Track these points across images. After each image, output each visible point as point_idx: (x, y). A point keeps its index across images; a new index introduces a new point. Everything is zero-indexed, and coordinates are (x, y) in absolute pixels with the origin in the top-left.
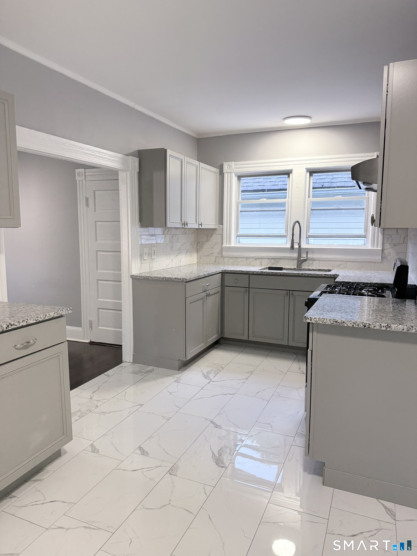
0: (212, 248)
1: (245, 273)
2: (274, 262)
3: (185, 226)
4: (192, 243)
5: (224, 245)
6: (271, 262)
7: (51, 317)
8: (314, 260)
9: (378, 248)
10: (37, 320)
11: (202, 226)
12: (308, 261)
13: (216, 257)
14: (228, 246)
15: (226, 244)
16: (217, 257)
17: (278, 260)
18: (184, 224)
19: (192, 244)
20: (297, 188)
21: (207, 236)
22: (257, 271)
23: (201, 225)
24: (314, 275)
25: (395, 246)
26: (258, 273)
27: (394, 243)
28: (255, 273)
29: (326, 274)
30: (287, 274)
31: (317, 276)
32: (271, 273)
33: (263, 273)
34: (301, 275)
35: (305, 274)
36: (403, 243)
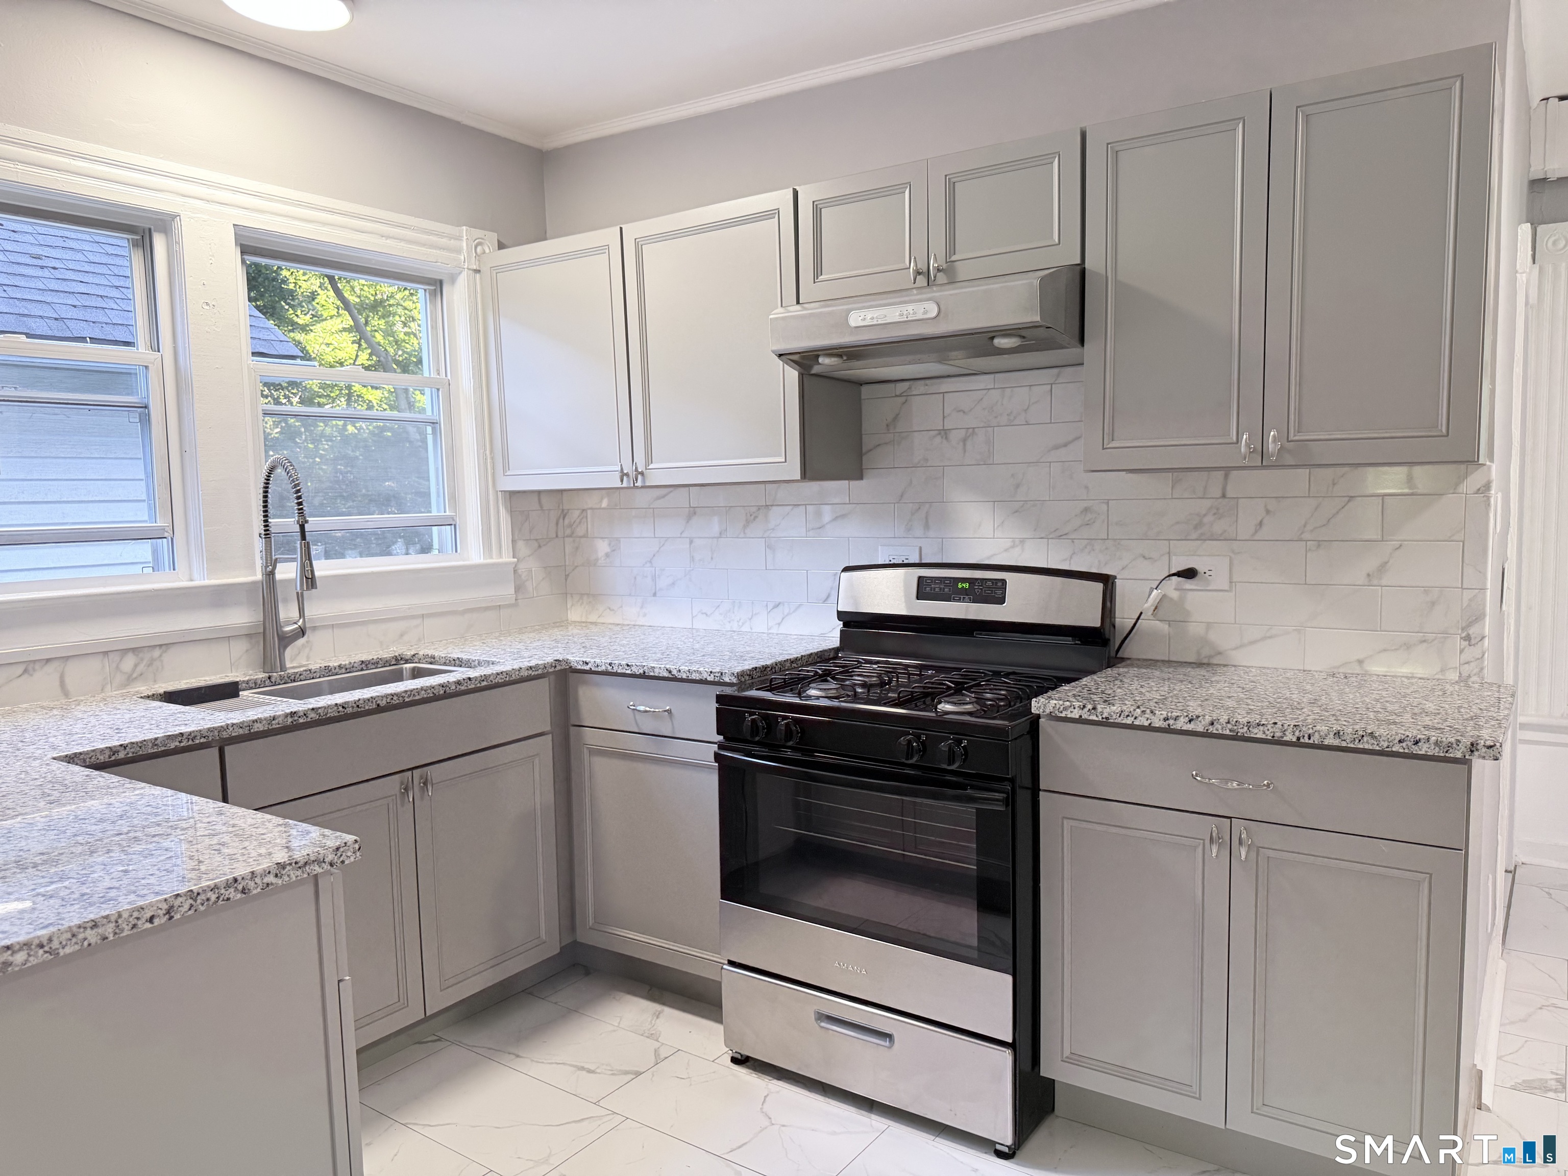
2: (136, 666)
9: (502, 556)
17: (157, 653)
20: (207, 307)
22: (265, 719)
24: (498, 676)
25: (540, 547)
26: (274, 726)
27: (536, 540)
28: (256, 730)
29: (531, 668)
30: (403, 697)
31: (507, 679)
32: (336, 708)
33: (296, 718)
34: (454, 687)
35: (469, 682)
36: (557, 536)
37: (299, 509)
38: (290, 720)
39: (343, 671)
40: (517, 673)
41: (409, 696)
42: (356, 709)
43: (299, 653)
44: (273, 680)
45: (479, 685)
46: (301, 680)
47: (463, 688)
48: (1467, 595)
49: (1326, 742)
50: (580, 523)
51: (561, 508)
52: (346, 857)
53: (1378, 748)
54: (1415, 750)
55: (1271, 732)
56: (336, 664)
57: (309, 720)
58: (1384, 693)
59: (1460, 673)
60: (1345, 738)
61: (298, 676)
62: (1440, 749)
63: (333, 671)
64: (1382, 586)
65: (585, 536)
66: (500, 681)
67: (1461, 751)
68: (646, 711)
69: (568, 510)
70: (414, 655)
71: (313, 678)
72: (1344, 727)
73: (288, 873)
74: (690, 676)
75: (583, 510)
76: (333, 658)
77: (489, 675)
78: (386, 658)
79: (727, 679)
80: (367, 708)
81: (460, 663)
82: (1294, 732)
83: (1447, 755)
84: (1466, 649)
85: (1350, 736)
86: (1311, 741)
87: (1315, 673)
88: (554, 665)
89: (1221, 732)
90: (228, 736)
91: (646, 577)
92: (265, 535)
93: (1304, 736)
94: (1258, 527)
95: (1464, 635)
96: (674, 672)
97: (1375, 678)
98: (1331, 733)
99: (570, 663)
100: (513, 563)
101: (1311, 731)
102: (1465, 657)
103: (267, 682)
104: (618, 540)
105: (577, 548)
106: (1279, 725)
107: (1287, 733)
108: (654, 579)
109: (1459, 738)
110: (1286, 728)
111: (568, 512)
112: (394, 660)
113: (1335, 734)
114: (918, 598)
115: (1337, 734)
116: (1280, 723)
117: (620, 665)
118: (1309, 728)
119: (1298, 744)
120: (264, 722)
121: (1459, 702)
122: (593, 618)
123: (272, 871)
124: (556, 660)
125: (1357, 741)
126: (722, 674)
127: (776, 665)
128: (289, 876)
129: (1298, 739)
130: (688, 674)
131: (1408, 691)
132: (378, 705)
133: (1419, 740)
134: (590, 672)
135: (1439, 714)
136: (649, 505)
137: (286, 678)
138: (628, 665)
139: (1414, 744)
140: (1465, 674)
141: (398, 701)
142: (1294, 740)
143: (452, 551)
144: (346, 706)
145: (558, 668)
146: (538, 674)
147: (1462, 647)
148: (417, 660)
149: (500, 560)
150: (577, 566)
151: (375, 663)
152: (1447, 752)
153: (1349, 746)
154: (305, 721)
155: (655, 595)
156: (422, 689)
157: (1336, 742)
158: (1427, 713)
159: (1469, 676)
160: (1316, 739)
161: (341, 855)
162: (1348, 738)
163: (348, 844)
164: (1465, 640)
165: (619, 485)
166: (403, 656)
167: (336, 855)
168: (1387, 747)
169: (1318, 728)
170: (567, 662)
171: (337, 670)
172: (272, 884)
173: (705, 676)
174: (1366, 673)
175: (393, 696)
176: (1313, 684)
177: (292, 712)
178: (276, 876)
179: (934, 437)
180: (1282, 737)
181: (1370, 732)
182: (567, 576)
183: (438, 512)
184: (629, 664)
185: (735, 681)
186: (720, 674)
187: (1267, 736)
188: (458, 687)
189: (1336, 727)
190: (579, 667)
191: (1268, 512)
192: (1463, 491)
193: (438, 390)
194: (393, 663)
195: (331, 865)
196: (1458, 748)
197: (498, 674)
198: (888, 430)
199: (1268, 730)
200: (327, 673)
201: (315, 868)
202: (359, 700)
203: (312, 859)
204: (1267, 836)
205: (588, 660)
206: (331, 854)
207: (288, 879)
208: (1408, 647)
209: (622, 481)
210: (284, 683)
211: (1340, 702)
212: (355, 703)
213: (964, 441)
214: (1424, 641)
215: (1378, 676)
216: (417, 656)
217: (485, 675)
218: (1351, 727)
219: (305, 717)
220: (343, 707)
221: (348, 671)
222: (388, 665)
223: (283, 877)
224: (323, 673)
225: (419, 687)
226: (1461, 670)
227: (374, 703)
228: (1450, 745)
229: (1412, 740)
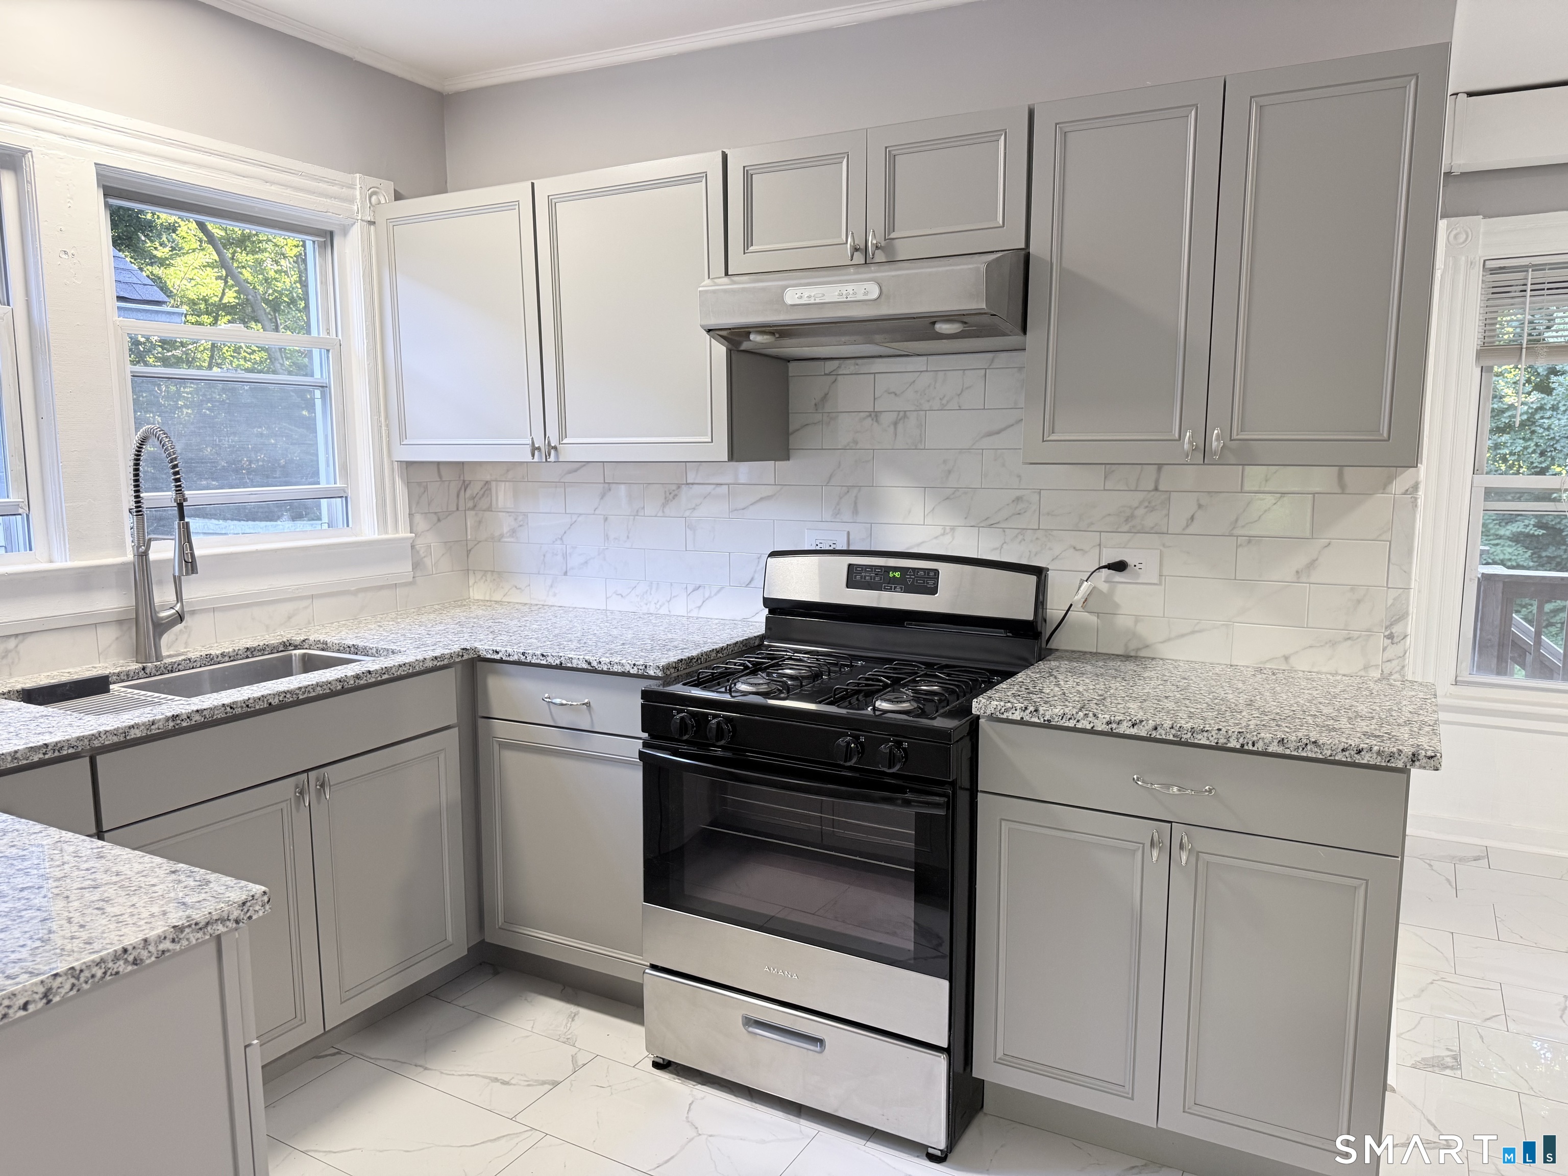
9: (398, 531)
24: (400, 668)
25: (439, 520)
26: (153, 732)
27: (435, 513)
28: (132, 737)
29: (436, 658)
30: (297, 694)
31: (410, 671)
32: (223, 709)
33: (179, 722)
34: (352, 682)
35: (369, 676)
36: (458, 509)
37: (177, 486)
38: (171, 724)
39: (227, 659)
40: (421, 664)
41: (304, 693)
42: (245, 709)
43: (177, 639)
44: (148, 671)
45: (379, 678)
46: (179, 671)
47: (362, 682)
48: (1393, 594)
49: (1270, 750)
50: (483, 495)
51: (462, 478)
52: (253, 912)
53: (1321, 757)
54: (1358, 759)
55: (1215, 739)
56: (218, 652)
57: (193, 723)
58: (1315, 693)
59: (1382, 671)
60: (1289, 746)
61: (176, 665)
62: (1382, 759)
63: (215, 659)
64: (1310, 583)
65: (489, 509)
66: (403, 673)
67: (1403, 761)
68: (562, 705)
69: (470, 481)
70: (304, 641)
71: (193, 668)
72: (1287, 734)
73: (187, 937)
74: (611, 668)
75: (487, 482)
76: (214, 644)
77: (391, 667)
78: (273, 644)
79: (651, 673)
80: (257, 707)
81: (356, 651)
82: (1238, 739)
83: (1389, 765)
84: (1389, 647)
85: (1294, 743)
86: (1255, 749)
87: (1242, 668)
88: (461, 654)
89: (1164, 737)
90: (99, 745)
91: (556, 555)
92: (137, 512)
93: (1248, 743)
94: (1190, 521)
95: (1387, 633)
96: (594, 664)
97: (1301, 674)
98: (1275, 741)
99: (479, 652)
100: (411, 538)
101: (1255, 738)
102: (1389, 654)
103: (142, 674)
104: (525, 515)
105: (480, 522)
106: (1223, 731)
107: (1231, 740)
108: (565, 556)
109: (1401, 748)
110: (1230, 735)
111: (470, 483)
112: (282, 646)
113: (1279, 741)
114: (848, 587)
115: (1282, 741)
116: (1224, 730)
117: (534, 655)
118: (1253, 736)
119: (1242, 750)
120: (143, 727)
121: (1388, 703)
122: (497, 597)
123: (168, 937)
124: (463, 649)
125: (1301, 749)
126: (646, 667)
127: (702, 655)
128: (188, 939)
129: (1242, 746)
130: (609, 666)
131: (1337, 691)
132: (270, 704)
133: (1362, 749)
134: (501, 661)
135: (1373, 718)
136: (560, 480)
137: (162, 668)
138: (543, 655)
139: (1357, 754)
140: (1386, 672)
141: (291, 699)
142: (1238, 746)
143: (343, 526)
144: (235, 706)
145: (466, 657)
146: (444, 665)
147: (1385, 645)
148: (306, 646)
149: (397, 536)
150: (480, 542)
151: (262, 650)
152: (1388, 762)
153: (1293, 753)
154: (189, 724)
155: (566, 574)
156: (317, 684)
157: (1280, 750)
158: (1361, 717)
159: (1391, 674)
160: (1260, 746)
161: (248, 910)
162: (1292, 746)
163: (256, 897)
164: (1389, 638)
165: (530, 459)
166: (292, 642)
167: (242, 910)
168: (1330, 756)
169: (1262, 735)
170: (475, 650)
171: (220, 658)
172: (168, 951)
173: (628, 668)
174: (1293, 670)
175: (286, 693)
176: (1244, 682)
177: (173, 715)
178: (173, 941)
179: (864, 419)
180: (1227, 744)
181: (1313, 740)
182: (469, 552)
183: (328, 483)
184: (545, 654)
185: (660, 674)
186: (644, 667)
187: (1211, 742)
188: (357, 681)
189: (1280, 735)
190: (489, 656)
191: (1200, 506)
192: (1392, 491)
193: (328, 351)
194: (280, 650)
195: (237, 921)
196: (1400, 758)
197: (400, 666)
198: (817, 410)
199: (1212, 736)
200: (208, 662)
201: (218, 928)
202: (249, 699)
203: (215, 918)
204: (1205, 841)
205: (498, 649)
206: (237, 909)
207: (187, 943)
208: (1333, 644)
209: (533, 455)
210: (161, 674)
211: (1275, 704)
212: (244, 702)
213: (895, 424)
214: (1349, 638)
215: (1304, 672)
216: (307, 641)
217: (386, 668)
218: (1294, 734)
219: (188, 720)
220: (231, 708)
221: (232, 659)
222: (276, 651)
223: (181, 941)
224: (204, 662)
225: (314, 683)
226: (1383, 668)
227: (266, 702)
228: (1392, 755)
229: (1355, 749)
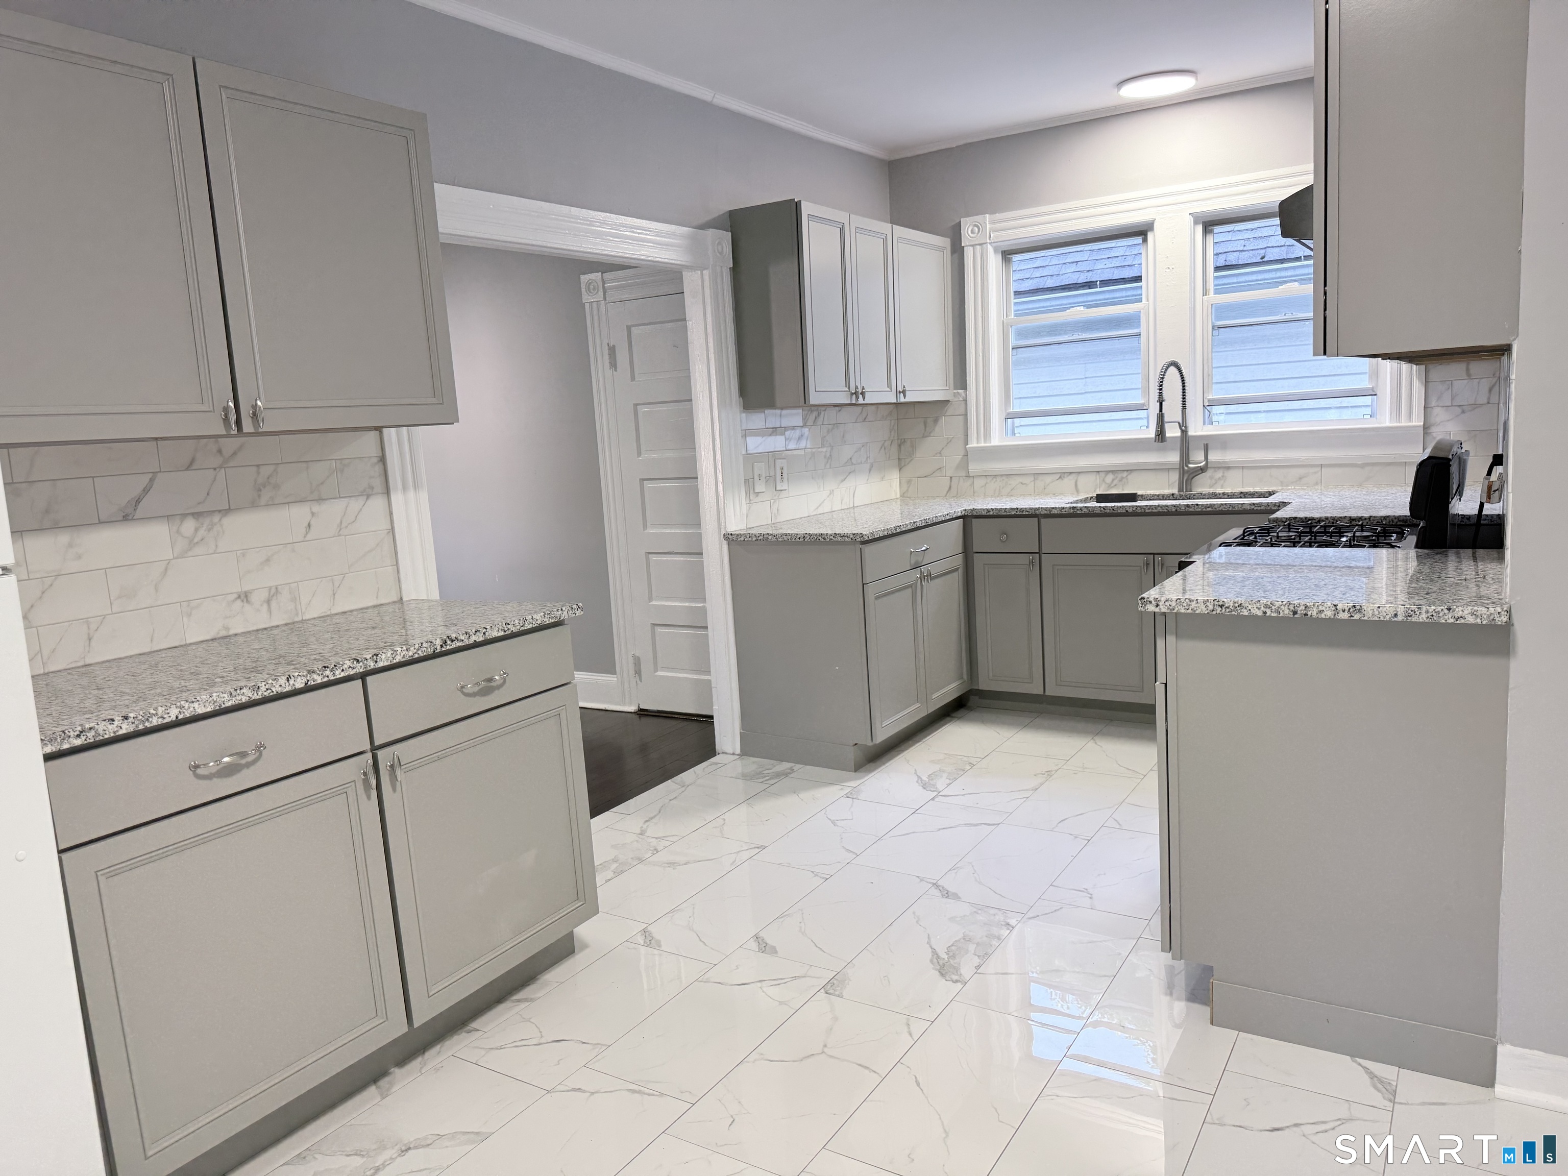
0: (940, 453)
1: (1027, 513)
2: (1113, 480)
3: (857, 398)
4: (883, 444)
5: (973, 444)
6: (1104, 480)
7: (536, 625)
8: (1228, 468)
9: (1410, 421)
10: (506, 629)
11: (905, 396)
12: (1209, 473)
13: (951, 478)
14: (982, 444)
15: (978, 443)
16: (953, 478)
17: (1125, 474)
18: (856, 393)
19: (883, 448)
20: (1169, 270)
21: (925, 424)
22: (1059, 508)
23: (904, 392)
25: (1463, 412)
27: (1459, 406)
36: (1489, 402)
37: (1160, 393)
38: (1072, 511)
44: (1175, 496)
46: (1194, 499)
51: (1497, 375)
100: (1424, 423)
171: (1221, 496)
